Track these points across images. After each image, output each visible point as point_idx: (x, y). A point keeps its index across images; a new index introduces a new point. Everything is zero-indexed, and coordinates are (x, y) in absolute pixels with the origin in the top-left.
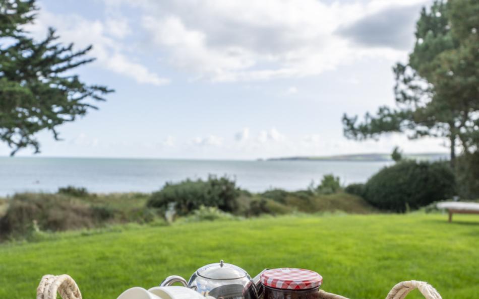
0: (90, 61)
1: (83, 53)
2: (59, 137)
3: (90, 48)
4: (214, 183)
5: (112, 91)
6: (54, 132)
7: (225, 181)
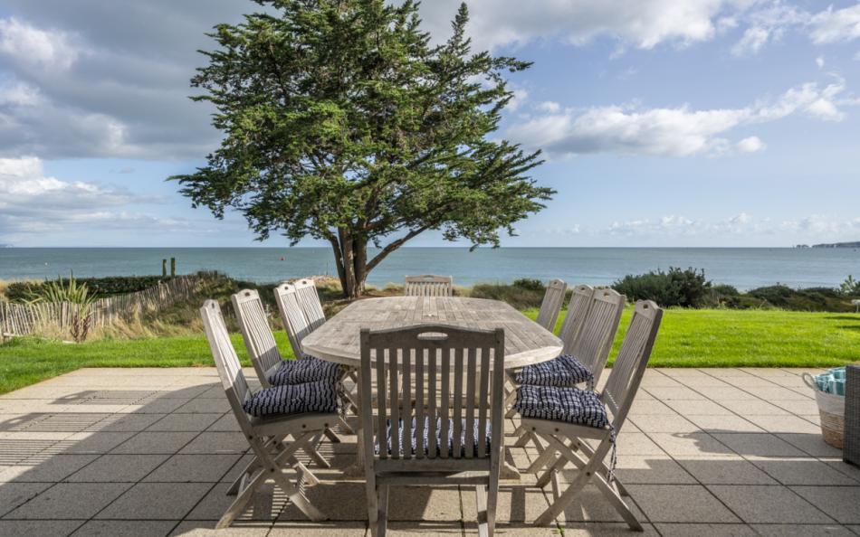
0: (540, 163)
1: (533, 157)
2: (513, 232)
3: (539, 152)
4: (675, 277)
5: (555, 192)
6: (509, 228)
7: (690, 275)
